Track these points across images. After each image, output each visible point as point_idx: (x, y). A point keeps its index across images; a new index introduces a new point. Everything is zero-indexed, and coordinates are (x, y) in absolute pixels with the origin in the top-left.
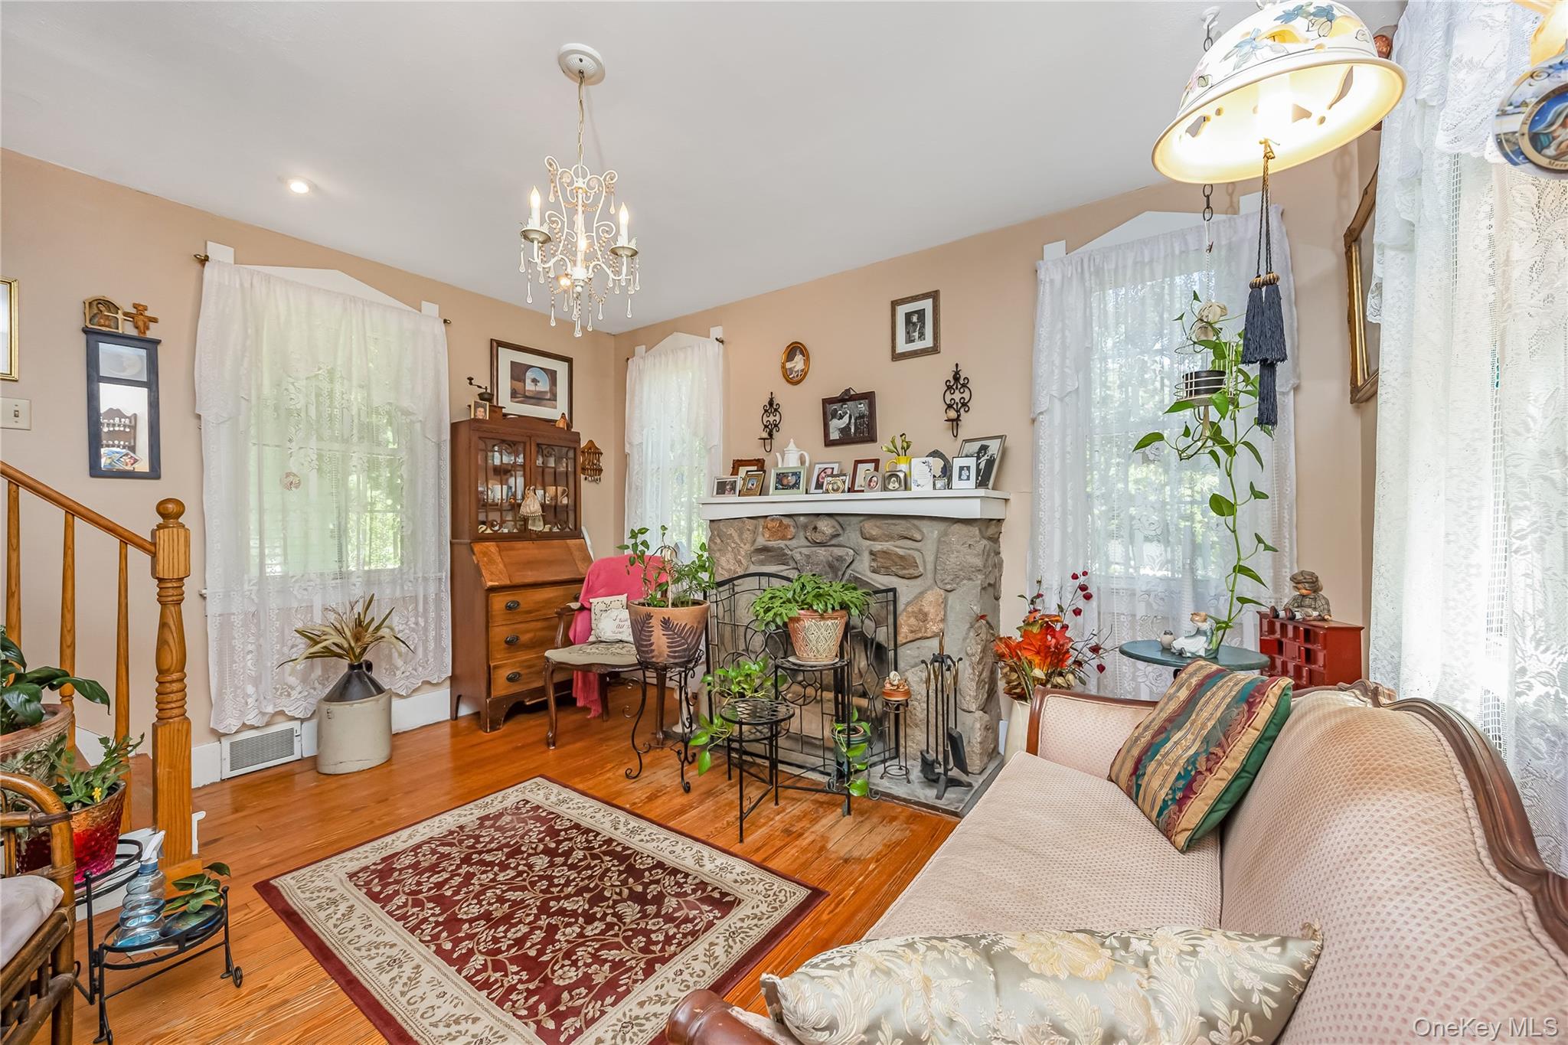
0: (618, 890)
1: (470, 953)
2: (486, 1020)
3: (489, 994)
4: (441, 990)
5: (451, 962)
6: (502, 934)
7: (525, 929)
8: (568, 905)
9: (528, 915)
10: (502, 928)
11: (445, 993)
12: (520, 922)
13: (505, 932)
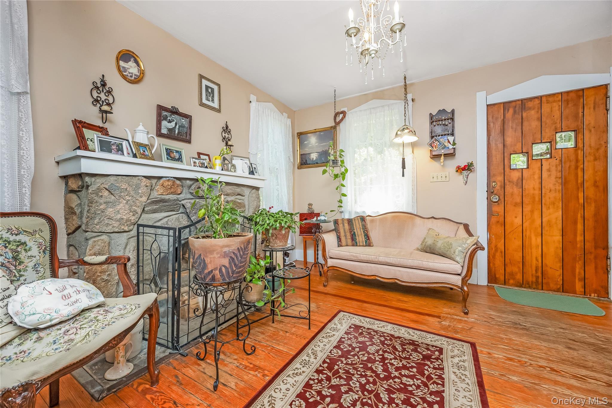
1: (431, 393)
2: (451, 369)
3: (442, 374)
4: (456, 392)
5: (442, 398)
6: (413, 386)
8: (380, 369)
9: (395, 382)
10: (410, 389)
11: (456, 390)
12: (402, 383)
13: (411, 386)
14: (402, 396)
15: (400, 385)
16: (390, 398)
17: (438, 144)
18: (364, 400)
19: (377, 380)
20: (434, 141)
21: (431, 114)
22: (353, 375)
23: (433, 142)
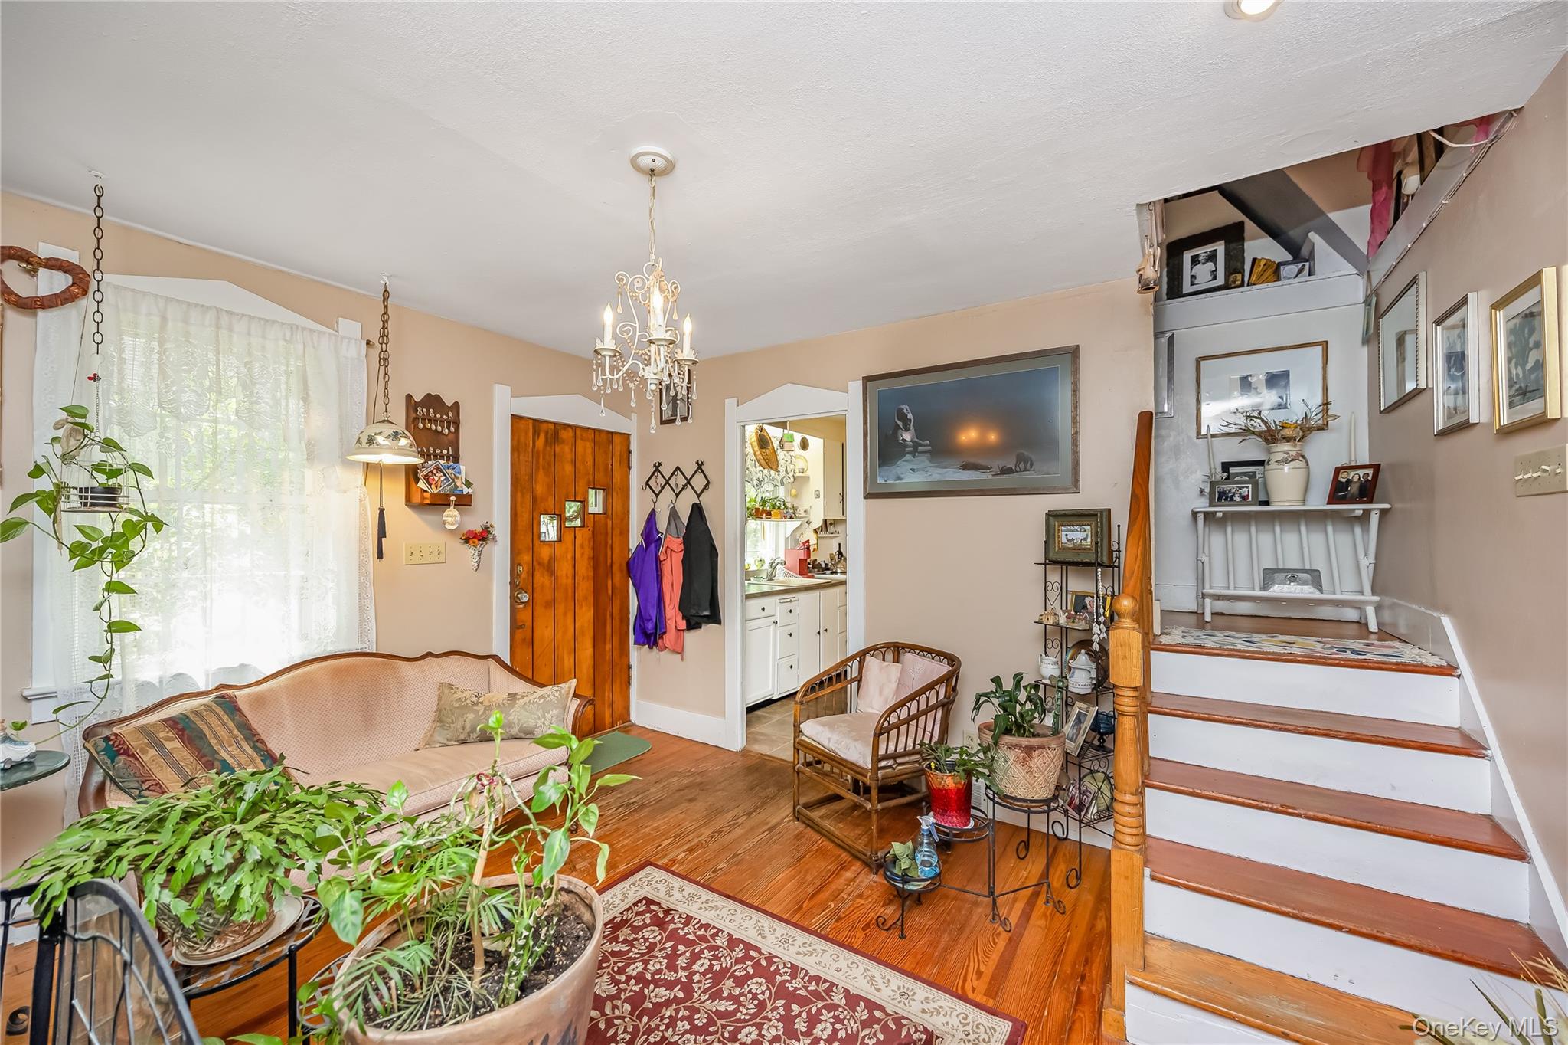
0: (617, 1012)
2: (695, 909)
3: (700, 922)
5: (741, 941)
7: (696, 967)
8: (664, 993)
14: (729, 983)
15: (707, 977)
16: (728, 999)
17: (442, 478)
18: (727, 1035)
19: (687, 1004)
20: (435, 471)
21: (409, 397)
22: (664, 1038)
23: (432, 472)
